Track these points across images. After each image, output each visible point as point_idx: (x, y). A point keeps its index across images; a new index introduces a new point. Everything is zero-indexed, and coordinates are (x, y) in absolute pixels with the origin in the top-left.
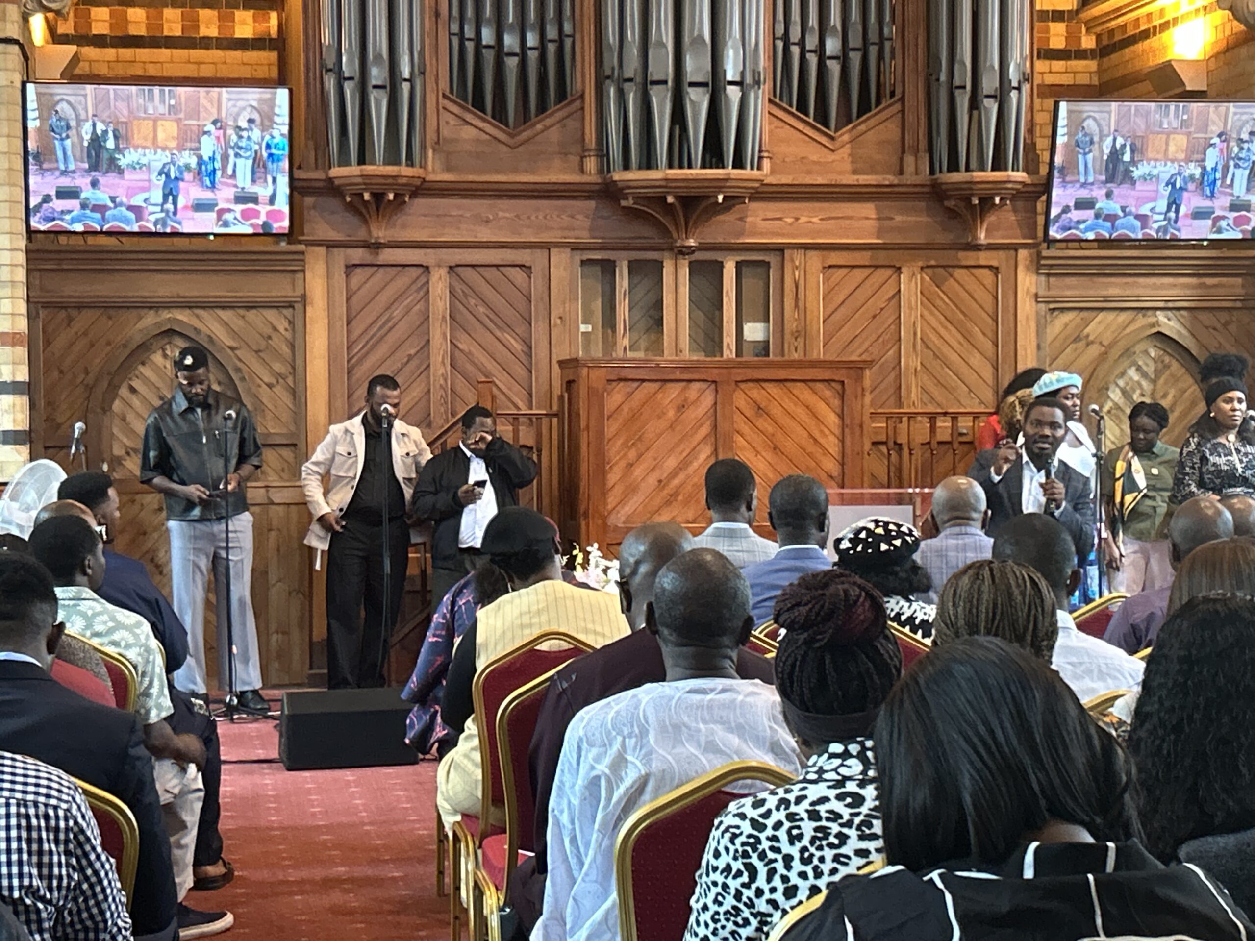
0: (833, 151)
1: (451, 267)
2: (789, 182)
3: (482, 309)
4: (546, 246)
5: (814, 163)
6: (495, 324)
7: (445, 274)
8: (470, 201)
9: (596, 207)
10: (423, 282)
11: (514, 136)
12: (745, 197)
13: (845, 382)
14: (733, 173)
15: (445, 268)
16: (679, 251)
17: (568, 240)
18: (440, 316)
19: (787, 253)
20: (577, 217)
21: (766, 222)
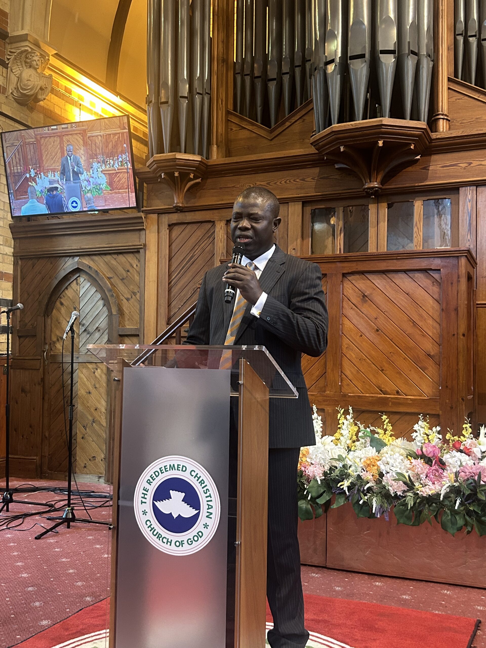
1: (227, 221)
2: (459, 135)
4: (286, 201)
7: (224, 225)
8: (240, 176)
9: (320, 171)
10: (212, 232)
11: (271, 132)
12: (410, 144)
13: (441, 270)
14: (387, 121)
15: (224, 222)
16: (366, 192)
17: (299, 195)
18: (221, 252)
19: (462, 190)
20: (306, 180)
21: (445, 168)
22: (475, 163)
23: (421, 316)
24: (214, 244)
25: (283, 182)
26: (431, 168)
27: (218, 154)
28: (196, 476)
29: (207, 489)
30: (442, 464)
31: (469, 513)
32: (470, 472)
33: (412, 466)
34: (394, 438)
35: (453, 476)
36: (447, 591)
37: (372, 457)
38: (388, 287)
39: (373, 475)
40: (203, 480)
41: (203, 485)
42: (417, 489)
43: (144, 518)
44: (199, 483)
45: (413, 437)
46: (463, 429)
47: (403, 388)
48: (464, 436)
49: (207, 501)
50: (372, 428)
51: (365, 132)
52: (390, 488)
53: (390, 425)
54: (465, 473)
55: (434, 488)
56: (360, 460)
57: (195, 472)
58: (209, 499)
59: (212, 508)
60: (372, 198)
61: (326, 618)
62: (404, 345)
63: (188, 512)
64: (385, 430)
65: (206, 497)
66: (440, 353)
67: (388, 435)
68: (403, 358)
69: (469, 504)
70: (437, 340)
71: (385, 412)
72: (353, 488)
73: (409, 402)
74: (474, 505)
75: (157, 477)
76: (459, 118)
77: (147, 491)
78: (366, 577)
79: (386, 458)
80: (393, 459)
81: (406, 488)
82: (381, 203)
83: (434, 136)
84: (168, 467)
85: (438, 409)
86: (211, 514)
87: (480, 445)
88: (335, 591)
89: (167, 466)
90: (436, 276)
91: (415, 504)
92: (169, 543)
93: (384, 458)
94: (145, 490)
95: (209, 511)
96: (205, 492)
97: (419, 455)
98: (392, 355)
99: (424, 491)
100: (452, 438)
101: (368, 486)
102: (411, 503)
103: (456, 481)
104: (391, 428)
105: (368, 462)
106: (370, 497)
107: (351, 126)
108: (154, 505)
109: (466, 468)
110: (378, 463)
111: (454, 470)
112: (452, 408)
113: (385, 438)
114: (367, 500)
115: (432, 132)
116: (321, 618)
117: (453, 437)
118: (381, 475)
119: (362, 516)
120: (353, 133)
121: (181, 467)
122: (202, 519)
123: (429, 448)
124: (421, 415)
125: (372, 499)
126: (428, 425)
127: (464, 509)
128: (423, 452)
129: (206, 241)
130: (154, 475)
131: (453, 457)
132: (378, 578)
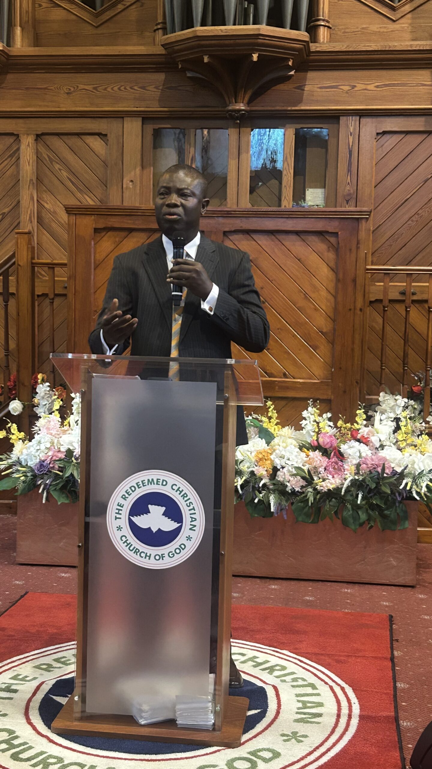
0: (394, 21)
1: (38, 136)
2: (344, 49)
3: (65, 174)
4: (120, 116)
5: (374, 33)
6: (77, 187)
7: (33, 142)
8: (54, 75)
9: (165, 78)
10: (15, 149)
11: (97, 15)
12: (288, 59)
13: (339, 233)
14: (264, 29)
15: (32, 136)
16: (230, 115)
17: (138, 109)
18: (28, 179)
19: (343, 120)
20: (148, 88)
21: (324, 90)
22: (360, 87)
23: (314, 287)
24: (18, 166)
25: (116, 88)
26: (307, 88)
27: (22, 39)
28: (178, 489)
29: (190, 503)
30: (341, 456)
31: (372, 507)
32: (372, 464)
33: (308, 459)
34: (280, 427)
35: (353, 468)
36: (348, 589)
37: (263, 450)
38: (276, 250)
39: (266, 471)
40: (185, 493)
41: (186, 499)
42: (316, 484)
43: (119, 534)
44: (182, 496)
45: (303, 426)
46: (356, 415)
47: (292, 370)
48: (358, 423)
49: (190, 514)
50: (255, 416)
51: (237, 41)
52: (288, 484)
53: (275, 411)
54: (367, 464)
55: (334, 483)
56: (251, 454)
57: (176, 485)
58: (193, 511)
59: (196, 520)
60: (237, 123)
61: (242, 625)
62: (293, 320)
63: (169, 525)
64: (270, 418)
65: (190, 510)
66: (334, 330)
67: (273, 424)
68: (291, 335)
69: (371, 497)
70: (332, 315)
71: (270, 397)
72: (246, 486)
73: (298, 386)
74: (375, 499)
75: (133, 491)
76: (341, 25)
77: (122, 507)
78: (258, 581)
79: (280, 450)
80: (288, 452)
81: (304, 483)
82: (244, 127)
83: (313, 47)
84: (146, 481)
85: (330, 394)
86: (195, 526)
87: (378, 433)
88: (234, 598)
89: (144, 480)
90: (333, 240)
91: (315, 499)
92: (148, 558)
93: (277, 451)
94: (120, 506)
95: (192, 523)
96: (188, 505)
97: (314, 446)
98: (279, 332)
99: (324, 485)
100: (344, 426)
101: (262, 482)
102: (311, 499)
103: (357, 473)
104: (276, 415)
105: (260, 456)
106: (265, 495)
107: (220, 32)
108: (130, 520)
109: (368, 460)
110: (272, 457)
111: (355, 462)
112: (345, 392)
113: (270, 427)
114: (262, 497)
115: (311, 42)
116: (237, 626)
117: (345, 424)
118: (275, 470)
119: (256, 515)
120: (222, 42)
121: (161, 481)
122: (185, 532)
123: (326, 438)
124: (312, 400)
125: (268, 498)
126: (318, 411)
127: (366, 503)
128: (318, 443)
129: (6, 162)
130: (129, 490)
131: (351, 447)
132: (272, 582)
